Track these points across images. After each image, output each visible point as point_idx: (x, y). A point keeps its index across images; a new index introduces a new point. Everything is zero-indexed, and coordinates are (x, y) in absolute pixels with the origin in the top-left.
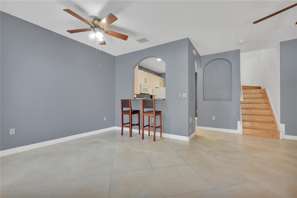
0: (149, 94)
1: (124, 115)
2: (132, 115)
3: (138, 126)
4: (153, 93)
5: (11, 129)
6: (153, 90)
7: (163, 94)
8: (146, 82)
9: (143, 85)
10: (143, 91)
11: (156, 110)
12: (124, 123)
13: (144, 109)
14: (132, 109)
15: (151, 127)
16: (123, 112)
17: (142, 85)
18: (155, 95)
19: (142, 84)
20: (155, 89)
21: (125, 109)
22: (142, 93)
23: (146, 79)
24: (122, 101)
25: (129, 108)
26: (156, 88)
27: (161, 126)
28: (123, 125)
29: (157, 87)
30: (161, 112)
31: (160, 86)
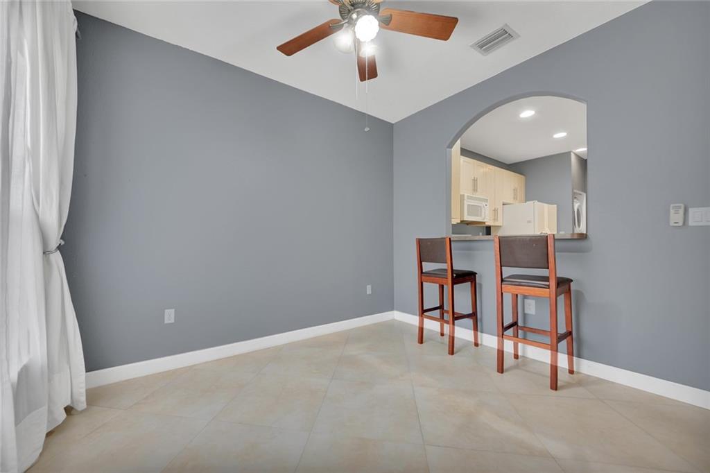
0: (484, 223)
1: (424, 283)
2: (455, 286)
3: (469, 322)
4: (495, 219)
5: (168, 310)
6: (495, 211)
7: (529, 222)
8: (475, 190)
9: (469, 198)
10: (468, 215)
11: (558, 276)
12: (425, 308)
13: (503, 268)
14: (454, 268)
15: (523, 328)
16: (423, 276)
17: (466, 198)
18: (500, 226)
19: (466, 195)
20: (500, 207)
21: (428, 267)
22: (465, 219)
23: (475, 181)
24: (421, 243)
25: (446, 264)
26: (503, 205)
27: (570, 333)
28: (423, 311)
29: (505, 201)
30: (572, 284)
31: (515, 198)
